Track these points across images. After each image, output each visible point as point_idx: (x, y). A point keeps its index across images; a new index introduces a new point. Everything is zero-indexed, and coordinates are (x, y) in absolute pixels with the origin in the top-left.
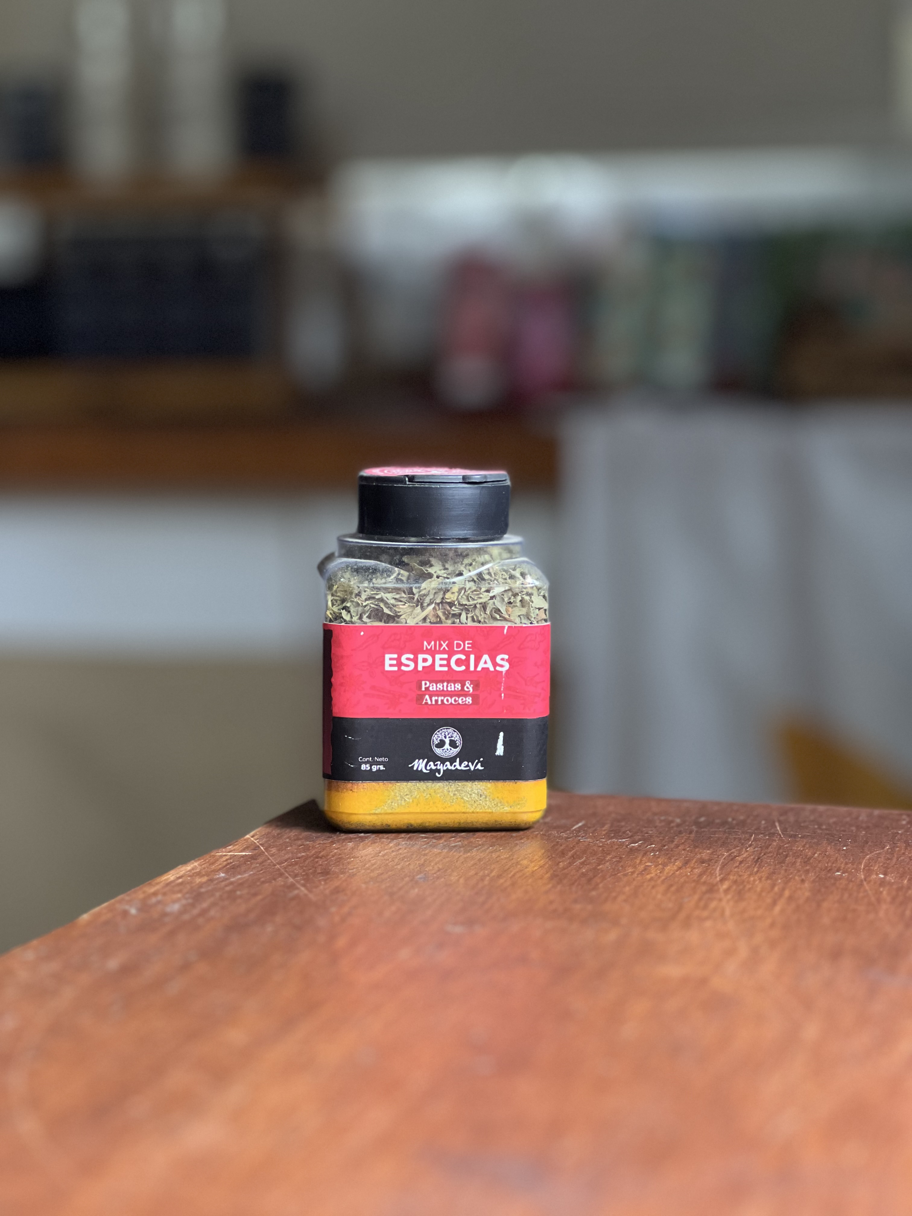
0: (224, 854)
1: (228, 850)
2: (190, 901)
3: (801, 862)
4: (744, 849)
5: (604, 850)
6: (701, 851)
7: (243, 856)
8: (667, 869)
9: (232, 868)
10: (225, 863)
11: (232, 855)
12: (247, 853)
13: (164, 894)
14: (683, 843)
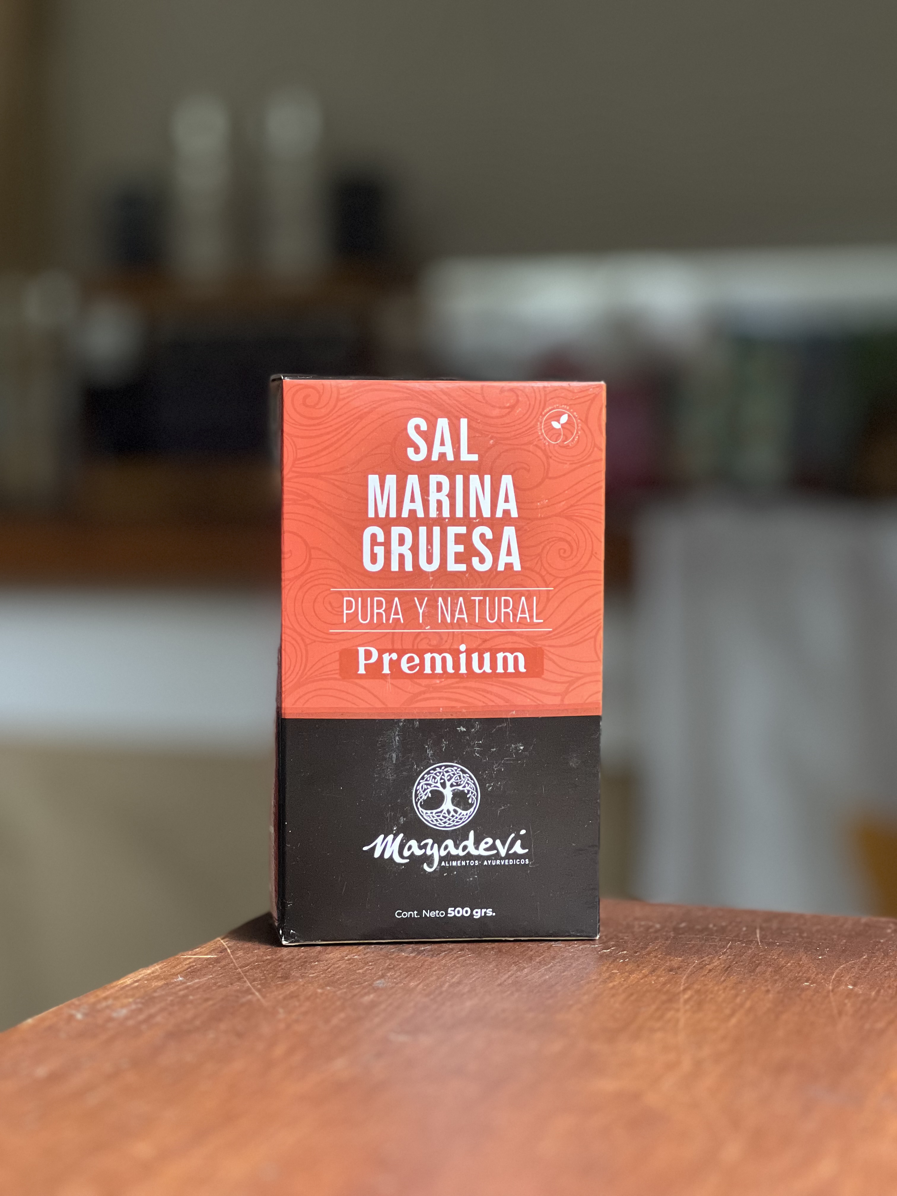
0: (189, 956)
1: (194, 953)
2: (140, 1006)
3: (771, 972)
4: (716, 958)
5: (575, 956)
6: (672, 958)
7: (207, 959)
8: (632, 977)
9: (192, 972)
10: (187, 966)
11: (198, 958)
12: (212, 956)
13: (116, 998)
14: (656, 950)
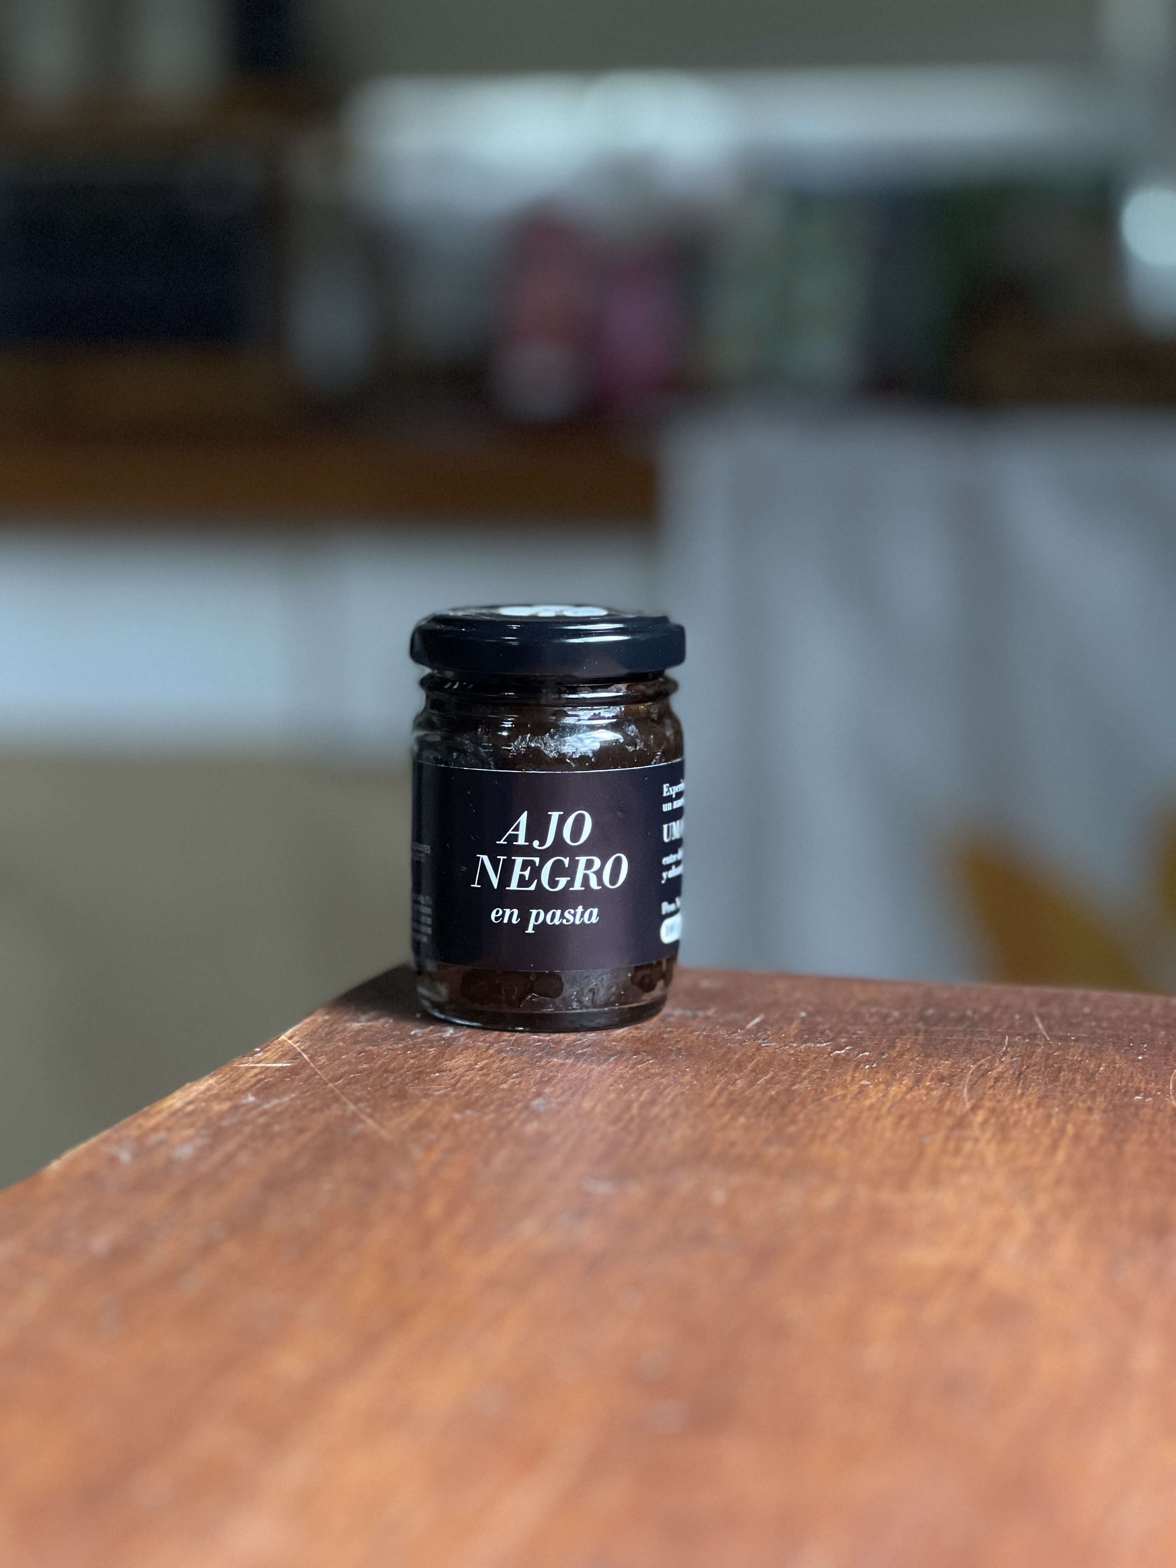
0: (251, 1065)
1: (256, 1060)
2: (208, 1140)
3: (1081, 1080)
4: (997, 1060)
5: (799, 1060)
6: (936, 1062)
7: (279, 1069)
8: (892, 1090)
9: (264, 1089)
10: (254, 1080)
11: (264, 1066)
12: (285, 1064)
14: (908, 1050)
